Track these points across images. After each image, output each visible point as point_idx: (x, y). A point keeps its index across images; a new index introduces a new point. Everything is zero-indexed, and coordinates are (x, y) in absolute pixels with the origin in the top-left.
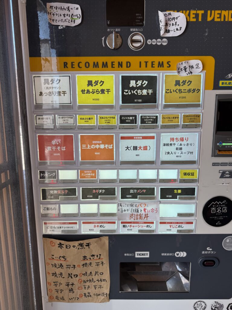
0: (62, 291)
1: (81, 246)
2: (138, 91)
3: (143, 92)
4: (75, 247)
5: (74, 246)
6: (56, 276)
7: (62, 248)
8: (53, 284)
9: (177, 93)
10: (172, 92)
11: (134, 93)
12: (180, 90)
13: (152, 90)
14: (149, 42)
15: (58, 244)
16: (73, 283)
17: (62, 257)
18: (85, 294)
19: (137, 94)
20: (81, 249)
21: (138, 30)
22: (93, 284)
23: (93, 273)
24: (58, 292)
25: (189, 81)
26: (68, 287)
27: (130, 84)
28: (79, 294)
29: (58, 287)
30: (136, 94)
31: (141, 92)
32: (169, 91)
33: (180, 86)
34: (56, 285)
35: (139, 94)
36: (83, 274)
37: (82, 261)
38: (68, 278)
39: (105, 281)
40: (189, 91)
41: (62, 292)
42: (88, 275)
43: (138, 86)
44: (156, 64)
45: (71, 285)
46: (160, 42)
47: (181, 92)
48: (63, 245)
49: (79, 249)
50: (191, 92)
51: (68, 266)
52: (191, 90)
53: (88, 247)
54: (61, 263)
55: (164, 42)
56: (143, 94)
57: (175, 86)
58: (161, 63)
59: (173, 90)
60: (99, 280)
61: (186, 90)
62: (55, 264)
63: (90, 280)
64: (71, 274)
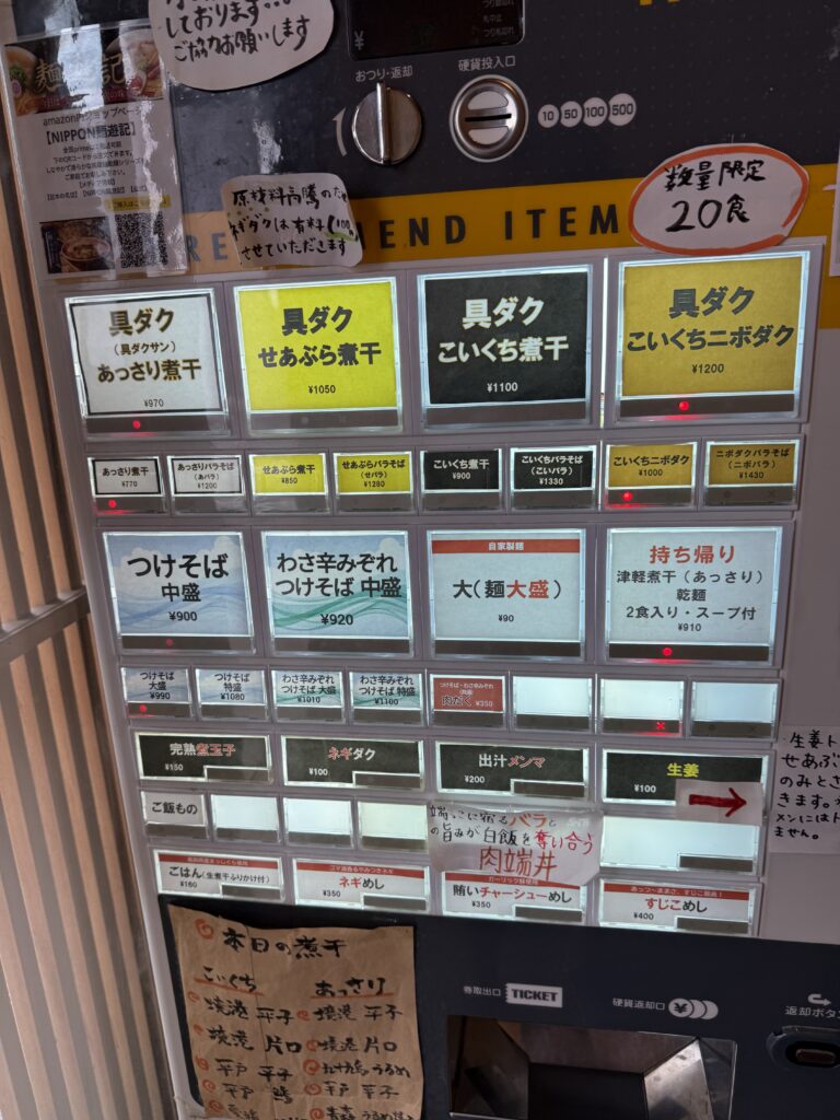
0: (247, 1092)
1: (307, 947)
2: (500, 345)
3: (522, 350)
4: (287, 950)
5: (281, 947)
6: (223, 1039)
7: (239, 948)
8: (214, 1066)
9: (682, 347)
10: (656, 344)
11: (482, 355)
12: (694, 336)
13: (564, 338)
14: (548, 116)
15: (225, 934)
16: (286, 1071)
17: (241, 979)
18: (332, 1110)
19: (499, 357)
20: (306, 956)
21: (494, 62)
22: (361, 1080)
23: (360, 1043)
24: (235, 1094)
25: (740, 289)
26: (269, 1080)
27: (465, 316)
28: (309, 1108)
29: (232, 1079)
30: (493, 358)
31: (517, 347)
32: (644, 341)
33: (695, 315)
34: (226, 1070)
35: (504, 359)
36: (320, 1044)
37: (313, 997)
38: (267, 1050)
39: (404, 1072)
40: (741, 336)
41: (249, 1096)
42: (338, 1048)
43: (499, 323)
44: (582, 221)
45: (279, 1075)
46: (597, 112)
47: (699, 343)
48: (241, 936)
49: (298, 956)
50: (748, 341)
51: (265, 1012)
52: (749, 333)
53: (333, 952)
54: (238, 998)
55: (618, 110)
56: (522, 359)
57: (672, 316)
58: (604, 213)
59: (664, 336)
60: (384, 1067)
61: (723, 333)
62: (218, 1000)
63: (348, 1066)
64: (275, 1040)
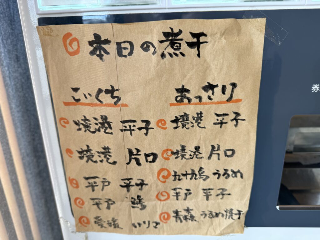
1: (172, 45)
4: (152, 50)
5: (146, 46)
6: (90, 158)
7: (105, 56)
8: (83, 183)
15: (90, 43)
16: (143, 181)
17: (107, 92)
18: (177, 212)
20: (170, 55)
23: (205, 151)
24: (100, 206)
26: (128, 191)
28: (159, 212)
29: (98, 193)
34: (93, 187)
36: (173, 153)
37: (172, 105)
38: (128, 164)
39: (239, 175)
41: (112, 206)
42: (187, 156)
45: (137, 185)
51: (127, 124)
60: (222, 172)
62: (85, 119)
63: (193, 174)
64: (135, 152)
